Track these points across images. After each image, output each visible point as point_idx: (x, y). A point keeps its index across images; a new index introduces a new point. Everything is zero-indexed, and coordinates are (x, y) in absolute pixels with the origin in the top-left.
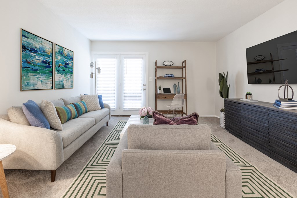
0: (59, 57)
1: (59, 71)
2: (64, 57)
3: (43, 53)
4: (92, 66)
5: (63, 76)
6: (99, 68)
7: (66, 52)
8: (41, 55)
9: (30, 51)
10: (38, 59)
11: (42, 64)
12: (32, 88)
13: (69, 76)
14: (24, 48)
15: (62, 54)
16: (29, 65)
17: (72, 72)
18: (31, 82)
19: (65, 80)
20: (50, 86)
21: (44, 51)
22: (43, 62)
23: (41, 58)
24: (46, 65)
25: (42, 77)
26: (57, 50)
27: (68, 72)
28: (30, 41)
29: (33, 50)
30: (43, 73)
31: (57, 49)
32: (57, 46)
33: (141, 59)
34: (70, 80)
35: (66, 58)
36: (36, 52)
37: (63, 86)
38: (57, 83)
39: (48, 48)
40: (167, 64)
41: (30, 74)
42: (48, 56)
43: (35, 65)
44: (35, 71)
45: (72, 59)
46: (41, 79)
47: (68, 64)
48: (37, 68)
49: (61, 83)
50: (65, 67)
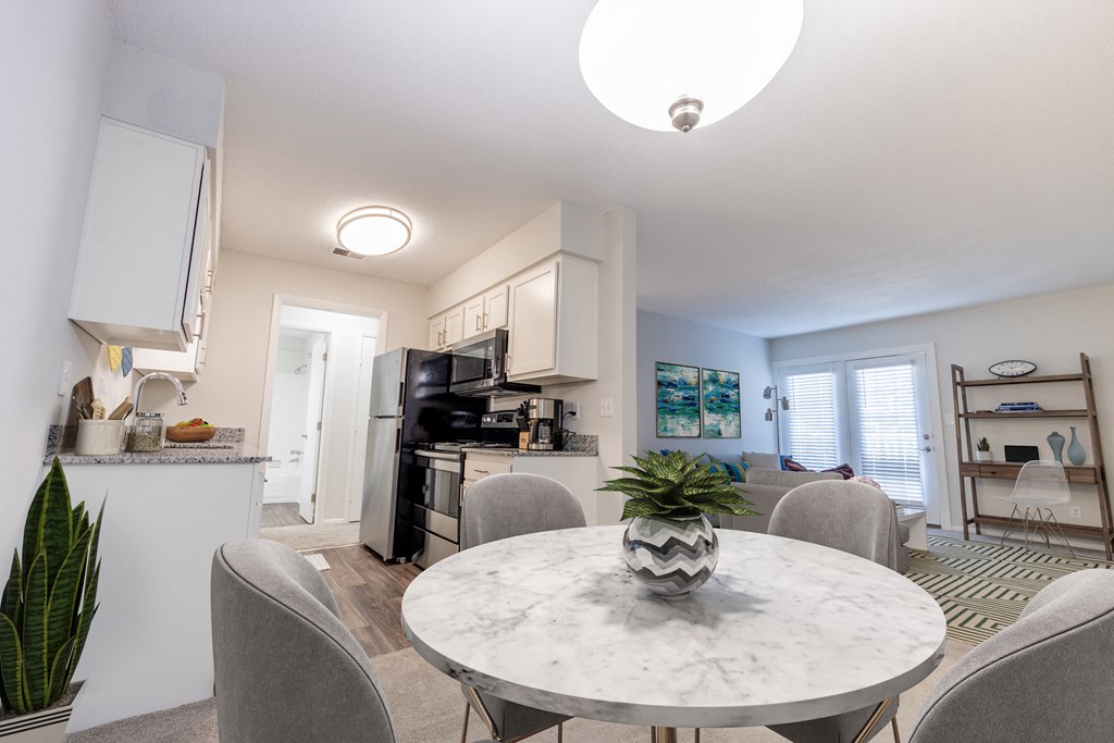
0: (711, 388)
1: (711, 410)
2: (720, 385)
3: (685, 385)
4: (767, 395)
5: (719, 417)
6: (784, 398)
7: (723, 377)
8: (681, 389)
9: (667, 387)
10: (677, 395)
11: (683, 402)
12: (670, 434)
13: (730, 417)
14: (660, 384)
15: (714, 381)
16: (666, 405)
17: (738, 410)
18: (669, 426)
19: (723, 423)
20: (695, 432)
21: (685, 384)
22: (685, 398)
23: (681, 393)
24: (688, 402)
25: (683, 420)
26: (706, 377)
27: (729, 410)
28: (667, 374)
29: (671, 384)
30: (685, 413)
31: (706, 375)
32: (705, 372)
33: (909, 366)
34: (733, 424)
35: (722, 386)
36: (675, 386)
37: (719, 433)
38: (706, 428)
39: (690, 376)
40: (1007, 370)
41: (668, 417)
42: (693, 389)
43: (673, 405)
44: (673, 412)
45: (737, 386)
46: (682, 423)
47: (728, 396)
48: (676, 407)
49: (716, 429)
50: (723, 401)
